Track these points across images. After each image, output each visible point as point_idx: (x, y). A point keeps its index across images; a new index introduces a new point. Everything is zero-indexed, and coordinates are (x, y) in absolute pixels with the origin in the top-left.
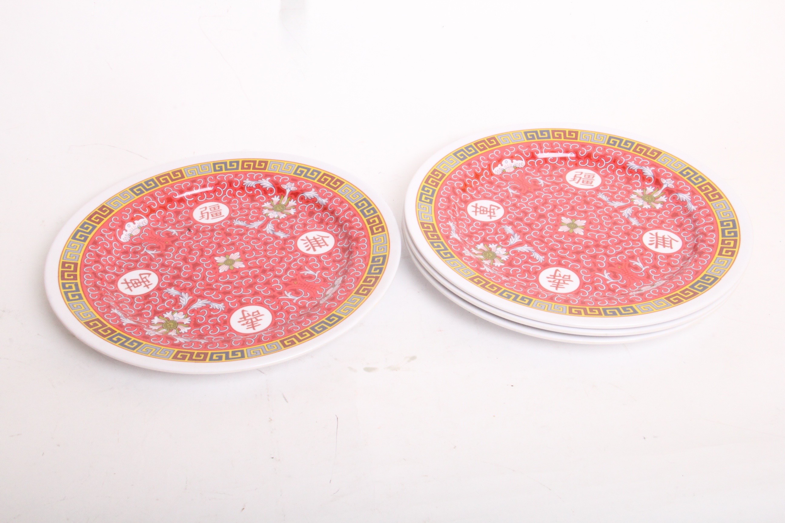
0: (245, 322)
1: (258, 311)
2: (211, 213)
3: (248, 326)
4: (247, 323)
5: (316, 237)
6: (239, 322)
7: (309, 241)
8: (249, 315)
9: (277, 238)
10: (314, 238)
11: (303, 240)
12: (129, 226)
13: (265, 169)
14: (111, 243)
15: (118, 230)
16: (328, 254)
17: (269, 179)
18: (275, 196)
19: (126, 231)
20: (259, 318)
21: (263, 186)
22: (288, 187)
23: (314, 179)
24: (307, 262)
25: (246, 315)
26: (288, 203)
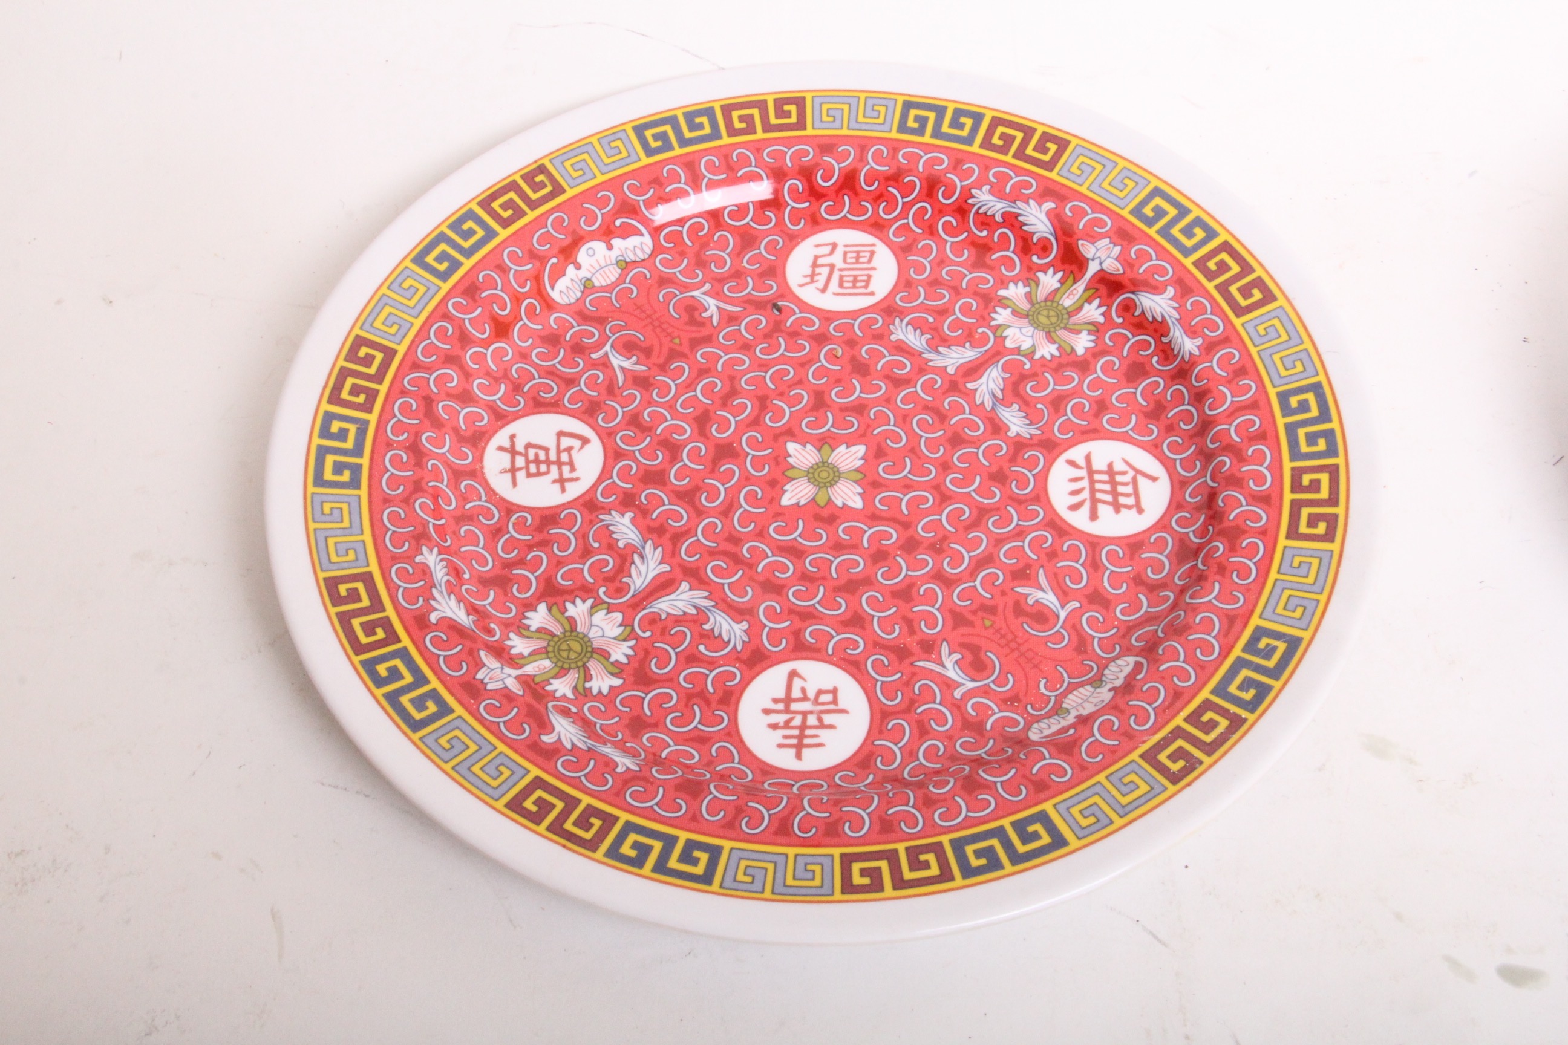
0: (781, 719)
1: (834, 692)
2: (841, 270)
3: (785, 737)
4: (787, 725)
5: (1119, 466)
6: (767, 712)
7: (1091, 472)
8: (805, 698)
9: (997, 428)
10: (1111, 471)
11: (1072, 463)
12: (591, 252)
13: (1050, 166)
14: (517, 299)
15: (554, 260)
16: (1130, 546)
17: (1050, 205)
18: (1051, 270)
19: (578, 267)
20: (828, 719)
21: (1025, 224)
22: (1098, 255)
23: (1187, 252)
24: (1053, 555)
25: (796, 693)
26: (1081, 308)
